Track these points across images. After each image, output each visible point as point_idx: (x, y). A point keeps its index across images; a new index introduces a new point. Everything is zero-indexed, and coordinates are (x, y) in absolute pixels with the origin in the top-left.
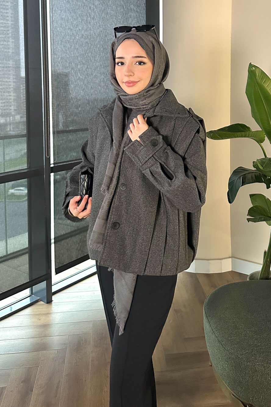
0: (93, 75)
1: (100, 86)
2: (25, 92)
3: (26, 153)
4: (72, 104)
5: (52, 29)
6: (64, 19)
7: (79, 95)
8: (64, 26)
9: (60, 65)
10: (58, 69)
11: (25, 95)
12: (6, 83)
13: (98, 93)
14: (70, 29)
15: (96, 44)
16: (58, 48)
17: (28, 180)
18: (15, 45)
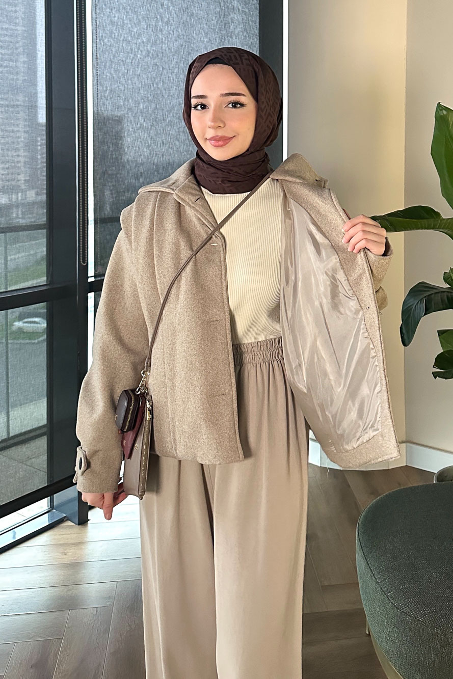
0: (166, 120)
1: (179, 141)
2: (45, 150)
3: (45, 257)
4: (128, 172)
5: (95, 41)
6: (117, 23)
7: (141, 155)
8: (116, 36)
9: (109, 103)
10: (105, 111)
11: (45, 155)
12: (12, 134)
13: (175, 152)
14: (126, 40)
15: (172, 67)
16: (105, 74)
17: (47, 304)
18: (28, 68)
